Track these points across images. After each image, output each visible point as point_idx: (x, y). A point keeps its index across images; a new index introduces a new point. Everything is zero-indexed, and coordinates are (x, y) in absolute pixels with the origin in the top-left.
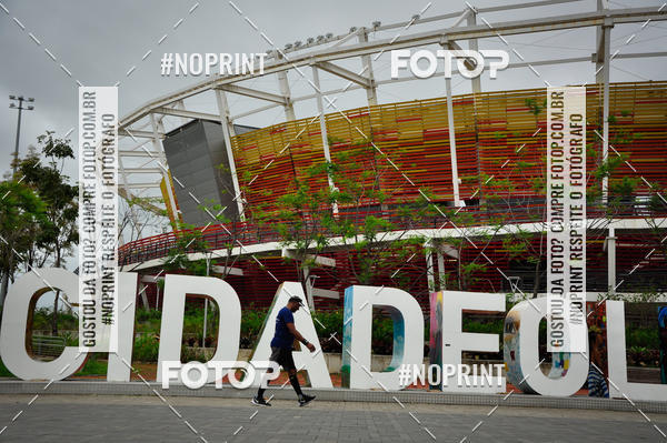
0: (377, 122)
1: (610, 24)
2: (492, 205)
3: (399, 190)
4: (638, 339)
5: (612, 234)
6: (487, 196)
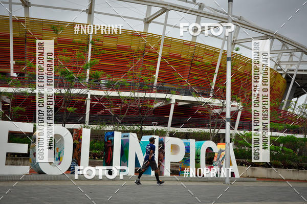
2: (31, 77)
4: (96, 147)
5: (89, 97)
6: (29, 72)
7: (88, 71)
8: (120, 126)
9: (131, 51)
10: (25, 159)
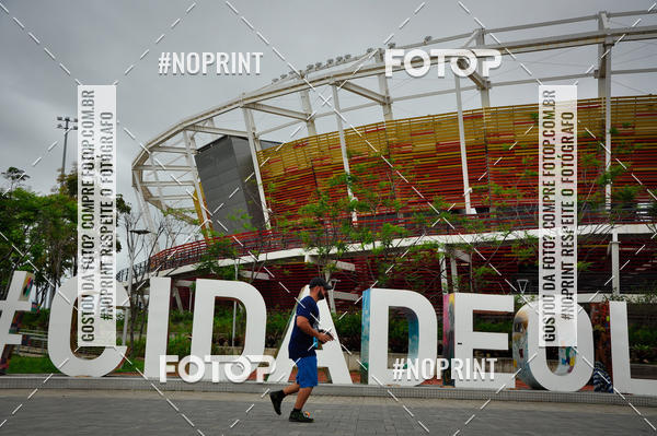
0: (393, 136)
1: (611, 42)
3: (413, 199)
5: (615, 239)
6: (497, 204)
7: (608, 189)
10: (505, 362)
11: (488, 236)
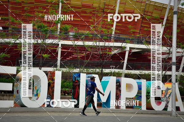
2: (14, 30)
4: (66, 85)
5: (60, 46)
6: (12, 26)
7: (59, 25)
8: (85, 69)
9: (93, 8)
10: (10, 95)
11: (7, 40)
